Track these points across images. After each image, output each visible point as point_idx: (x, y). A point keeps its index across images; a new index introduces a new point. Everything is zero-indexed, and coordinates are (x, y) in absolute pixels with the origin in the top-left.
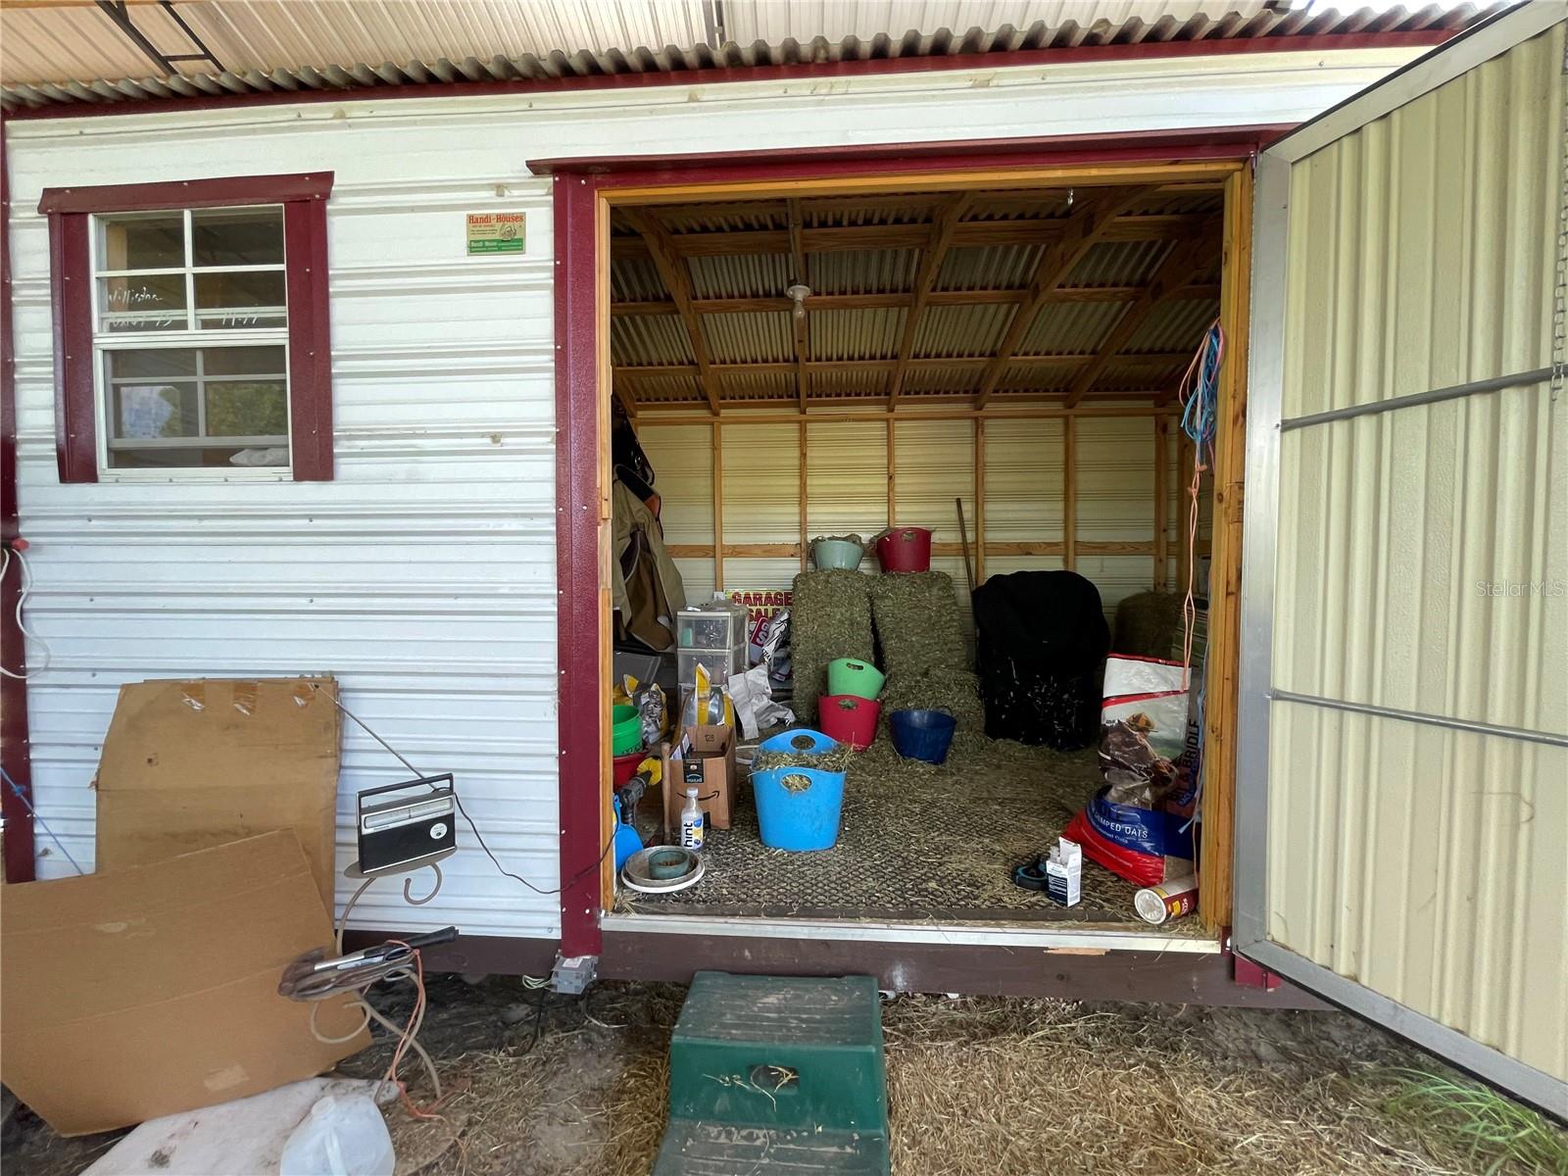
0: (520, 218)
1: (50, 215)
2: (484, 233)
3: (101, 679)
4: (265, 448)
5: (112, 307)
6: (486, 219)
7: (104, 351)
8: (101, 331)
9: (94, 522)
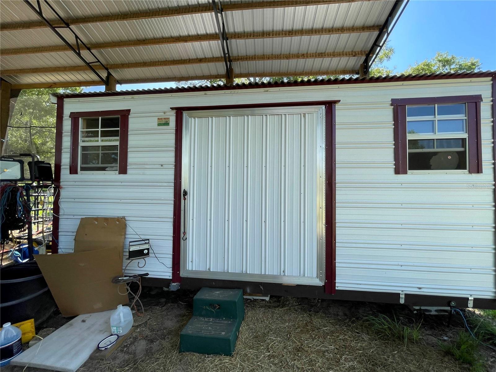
0: (169, 118)
1: (71, 118)
2: (161, 122)
3: (75, 217)
4: (113, 167)
5: (83, 137)
6: (162, 119)
7: (81, 146)
8: (80, 142)
9: (76, 183)
